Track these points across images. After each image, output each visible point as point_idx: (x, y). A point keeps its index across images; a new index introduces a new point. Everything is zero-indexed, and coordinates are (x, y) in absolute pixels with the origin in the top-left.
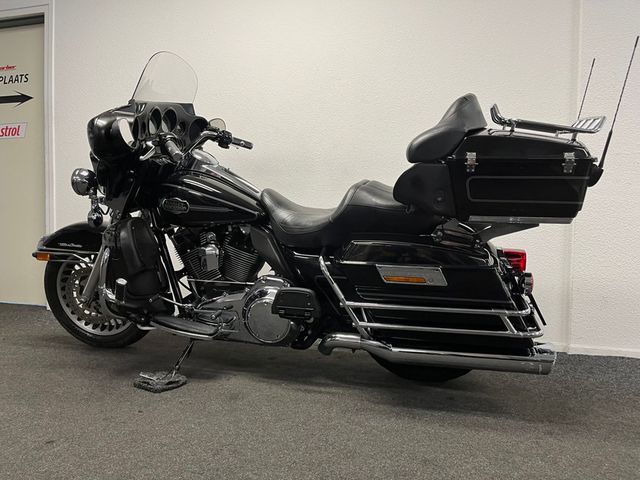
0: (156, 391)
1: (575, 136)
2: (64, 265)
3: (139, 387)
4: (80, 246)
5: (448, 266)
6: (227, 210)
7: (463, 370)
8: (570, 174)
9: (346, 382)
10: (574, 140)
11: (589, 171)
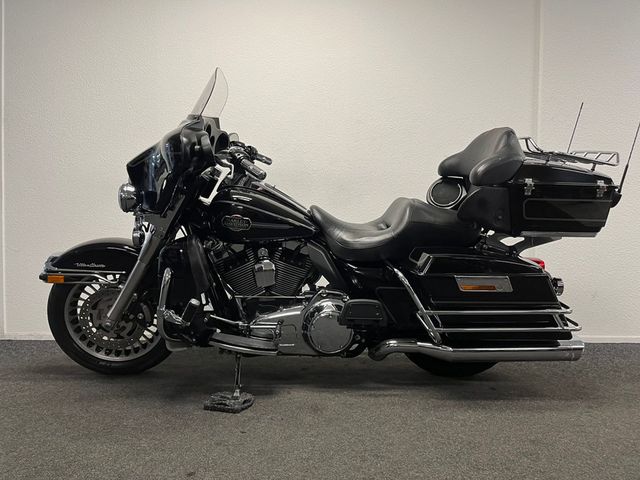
0: (234, 411)
1: (594, 167)
2: (75, 288)
3: (213, 409)
4: (103, 266)
5: (513, 275)
6: (288, 227)
7: (488, 363)
8: (601, 198)
9: (393, 384)
10: (593, 170)
11: (613, 196)
